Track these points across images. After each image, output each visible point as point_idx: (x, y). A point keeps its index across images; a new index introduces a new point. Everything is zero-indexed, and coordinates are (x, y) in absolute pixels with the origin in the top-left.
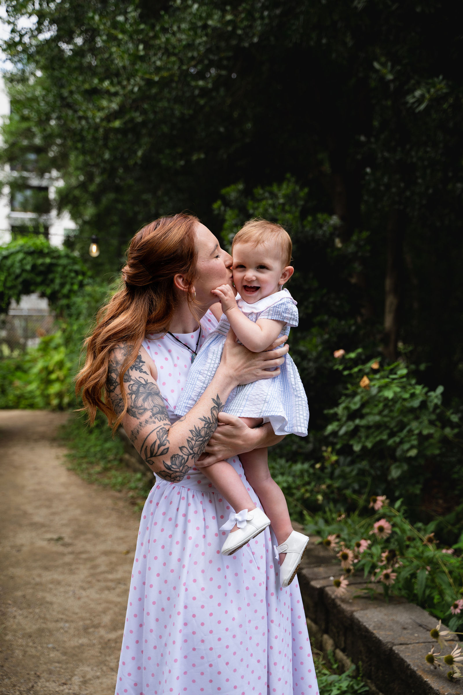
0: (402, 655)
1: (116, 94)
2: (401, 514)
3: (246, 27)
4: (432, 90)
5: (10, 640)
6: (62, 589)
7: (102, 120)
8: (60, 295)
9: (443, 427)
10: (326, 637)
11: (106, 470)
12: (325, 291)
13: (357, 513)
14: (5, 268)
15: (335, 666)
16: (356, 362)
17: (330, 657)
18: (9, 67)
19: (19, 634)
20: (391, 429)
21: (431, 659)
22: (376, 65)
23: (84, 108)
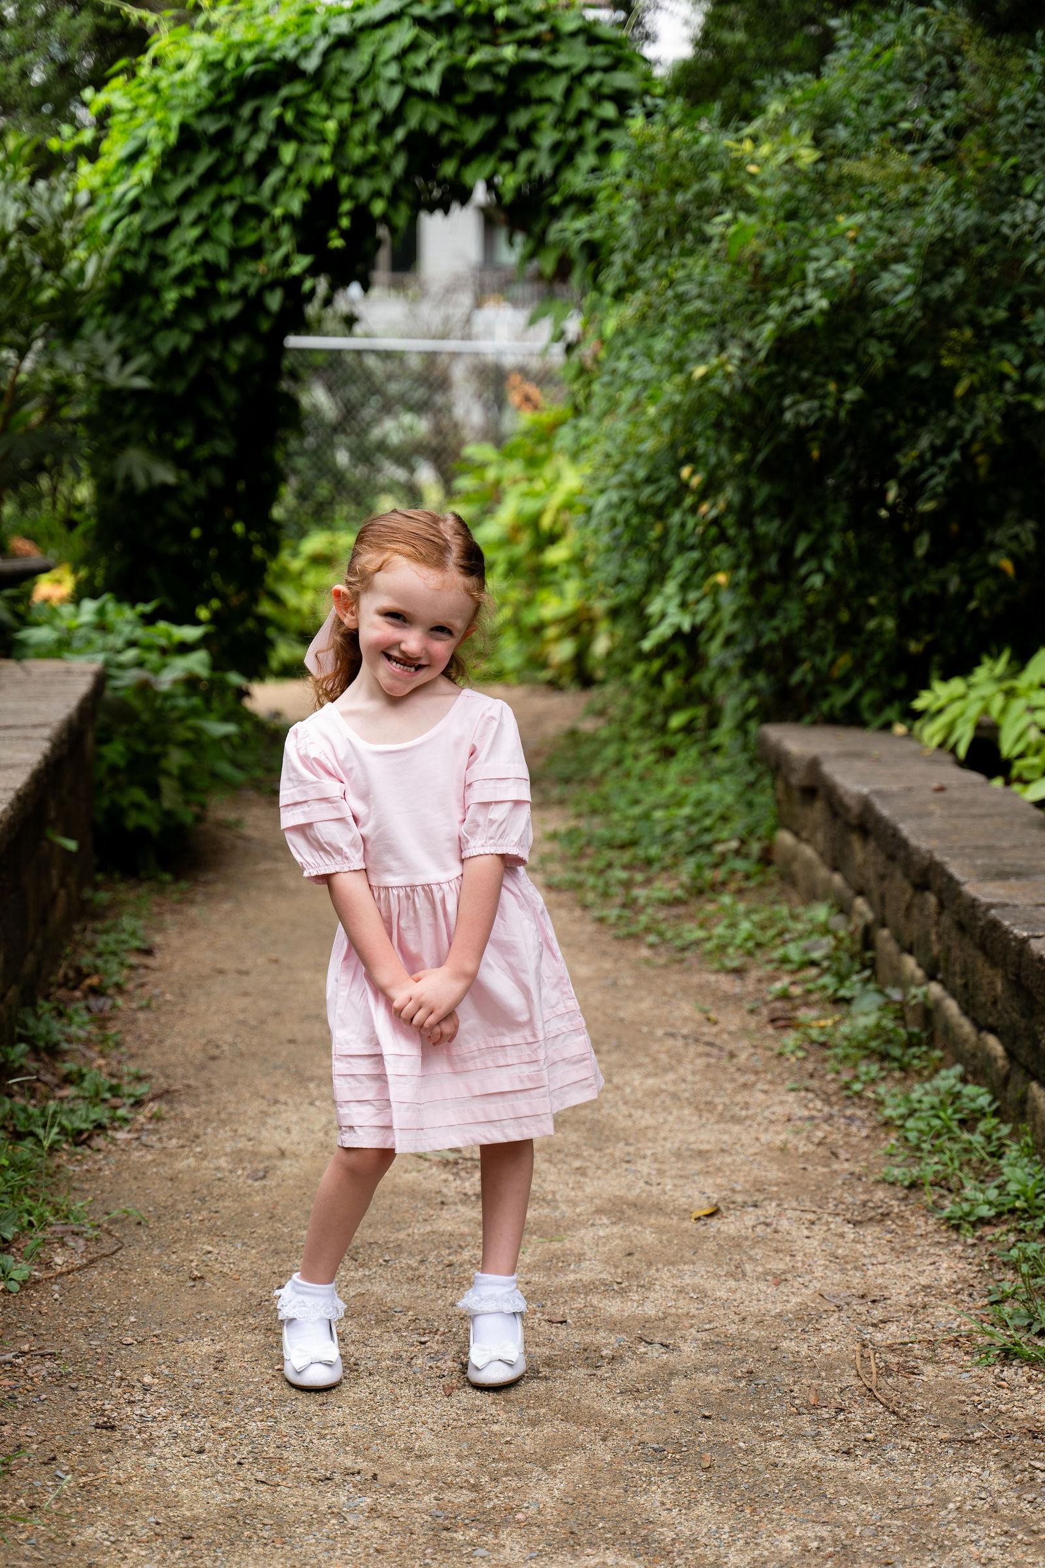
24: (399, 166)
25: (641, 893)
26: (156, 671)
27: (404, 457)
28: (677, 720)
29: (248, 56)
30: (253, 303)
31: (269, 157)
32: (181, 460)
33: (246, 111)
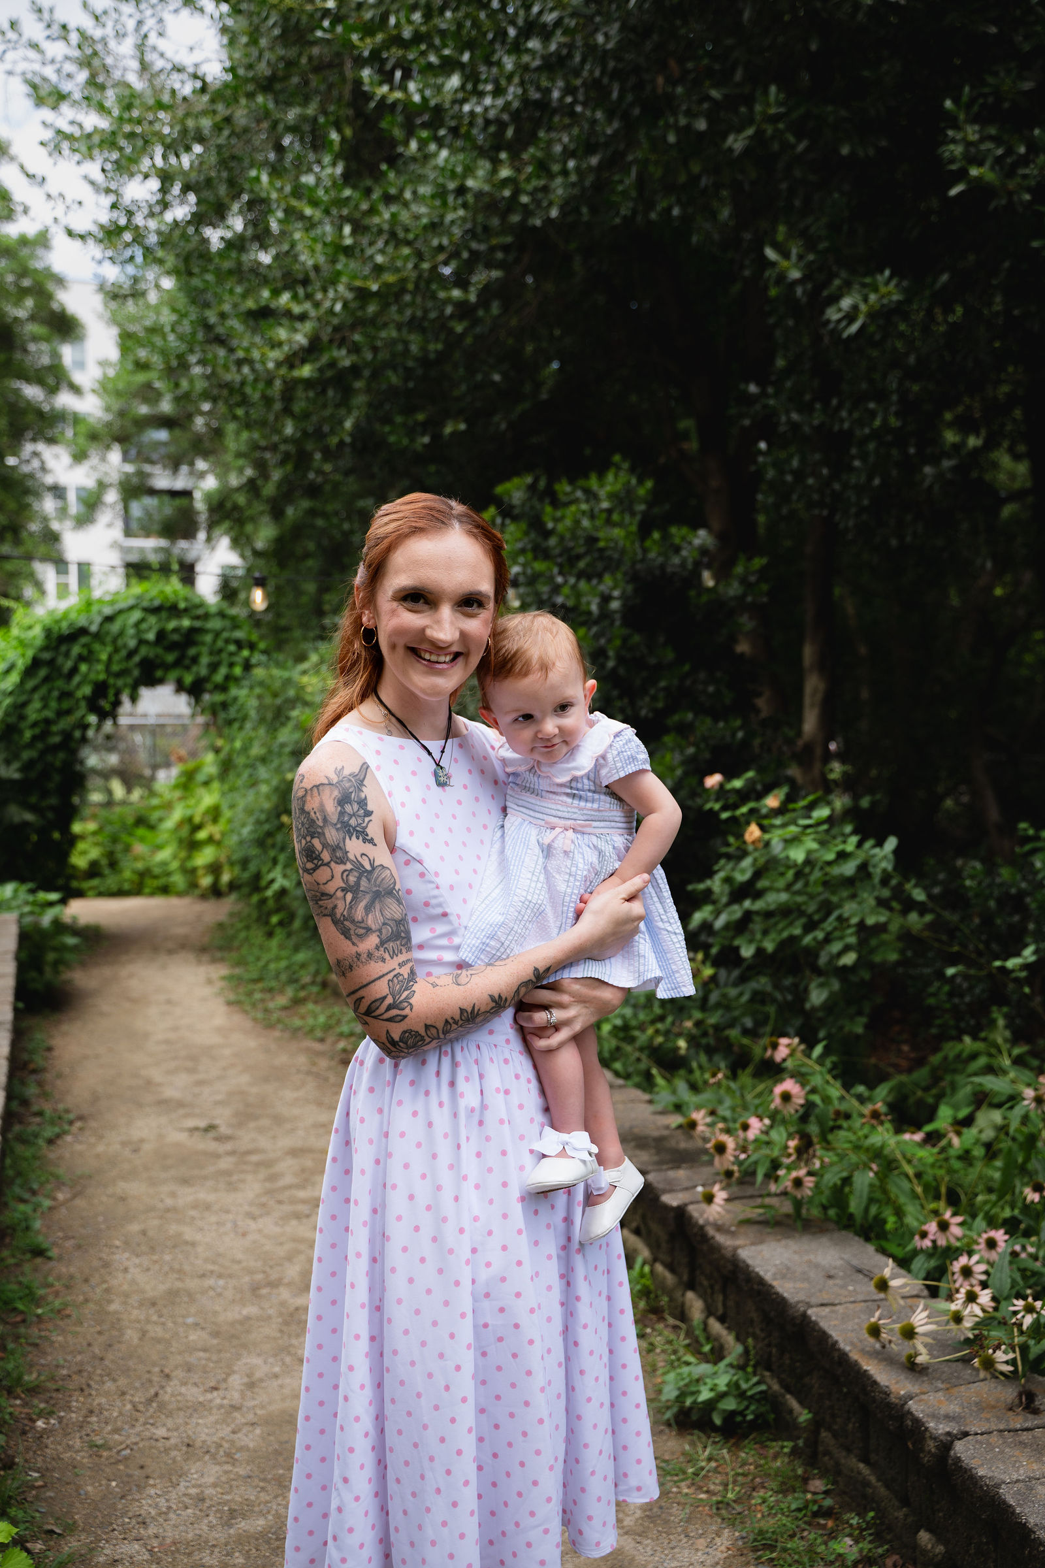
0: (824, 1324)
1: (303, 317)
2: (824, 1070)
3: (536, 190)
4: (873, 297)
5: (116, 1312)
6: (213, 1219)
7: (279, 364)
8: (209, 686)
9: (905, 912)
10: (690, 1295)
11: (297, 1002)
12: (687, 667)
13: (749, 1070)
14: (109, 639)
15: (707, 1348)
16: (744, 796)
17: (697, 1332)
18: (112, 273)
19: (134, 1300)
20: (810, 917)
21: (875, 1331)
22: (770, 254)
23: (245, 344)
24: (136, 673)
25: (271, 1005)
26: (40, 914)
27: (106, 775)
28: (275, 919)
29: (64, 625)
30: (67, 736)
31: (74, 670)
32: (33, 808)
33: (63, 648)
